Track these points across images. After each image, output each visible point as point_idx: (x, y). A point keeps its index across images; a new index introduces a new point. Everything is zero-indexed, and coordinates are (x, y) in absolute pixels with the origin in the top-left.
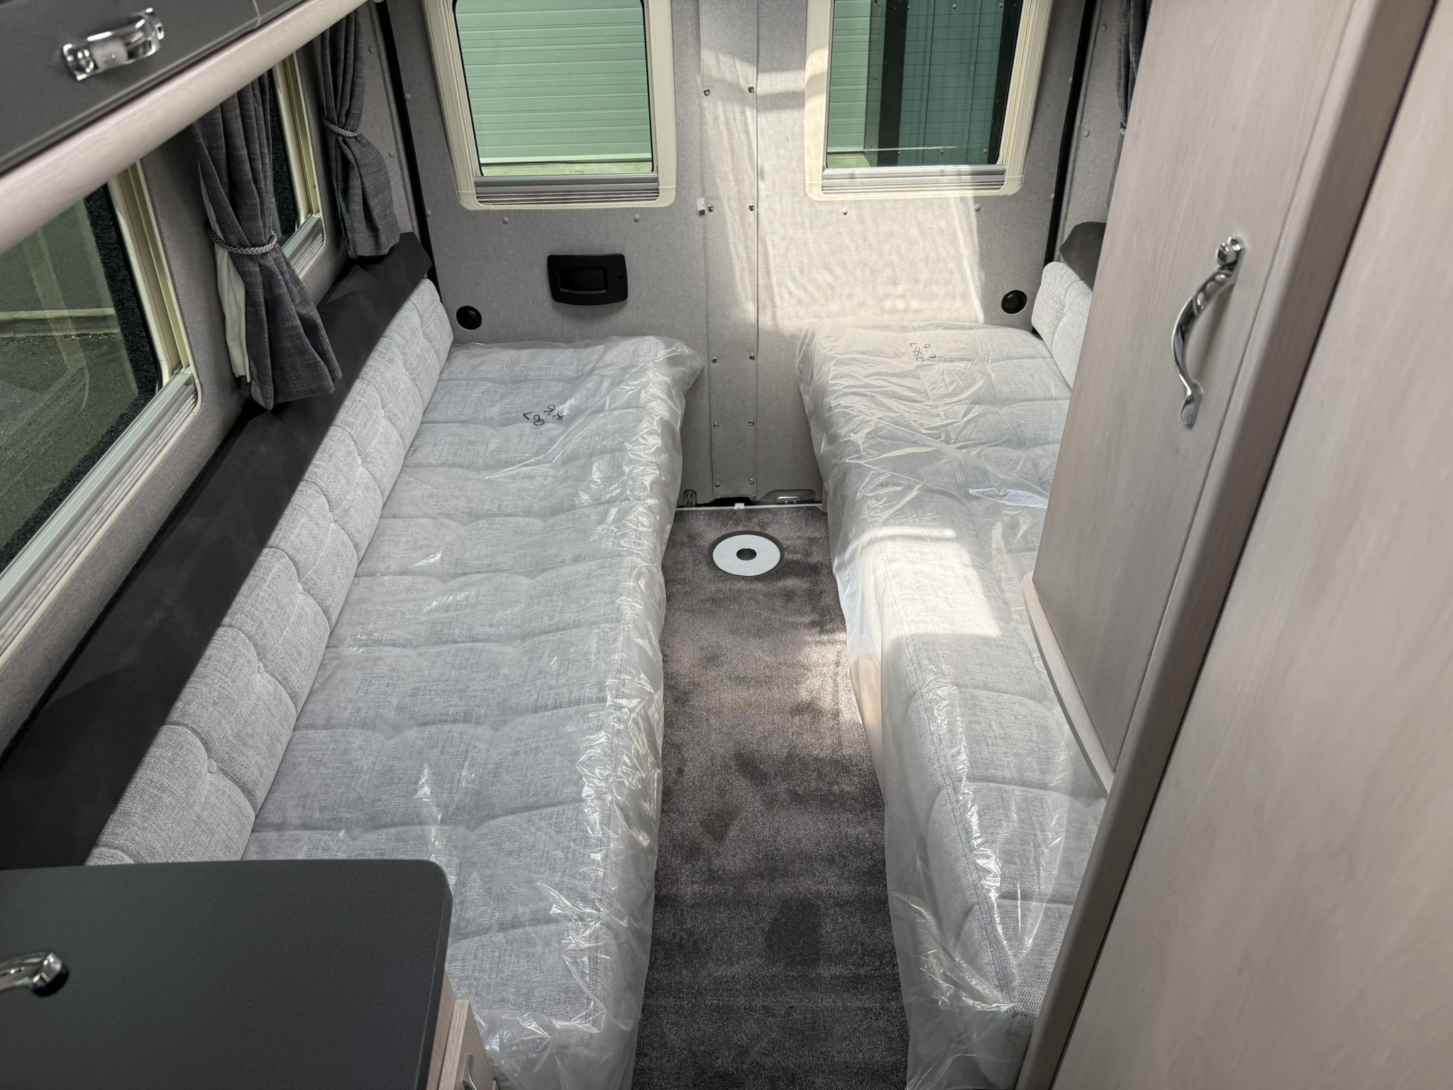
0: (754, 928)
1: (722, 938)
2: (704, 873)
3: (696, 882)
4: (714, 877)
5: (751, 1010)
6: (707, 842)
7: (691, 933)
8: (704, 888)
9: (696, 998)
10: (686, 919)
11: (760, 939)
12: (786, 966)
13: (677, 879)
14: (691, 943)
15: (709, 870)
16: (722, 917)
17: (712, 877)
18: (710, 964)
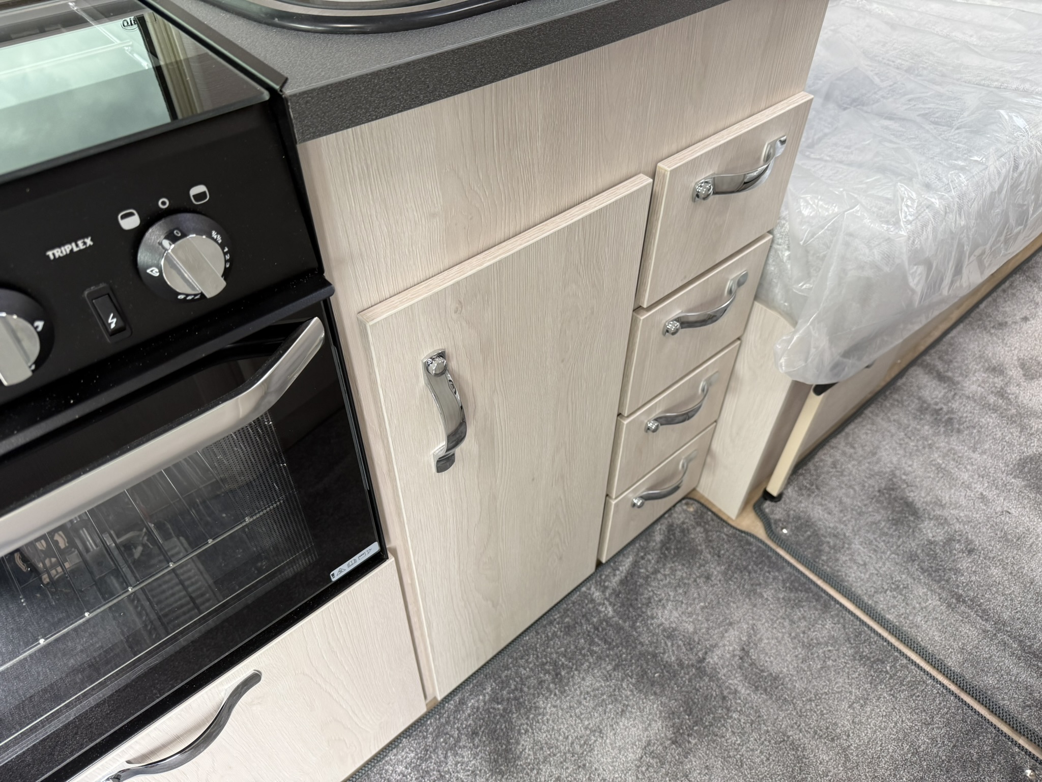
0: (1014, 445)
1: (979, 431)
2: (996, 387)
3: (983, 388)
4: (1002, 396)
5: (968, 488)
6: (1015, 373)
7: (951, 411)
8: (988, 395)
9: (924, 448)
10: (956, 401)
11: (1016, 456)
12: (1026, 486)
13: (966, 376)
14: (947, 417)
15: (1002, 388)
16: (990, 420)
17: (1001, 394)
18: (954, 438)
